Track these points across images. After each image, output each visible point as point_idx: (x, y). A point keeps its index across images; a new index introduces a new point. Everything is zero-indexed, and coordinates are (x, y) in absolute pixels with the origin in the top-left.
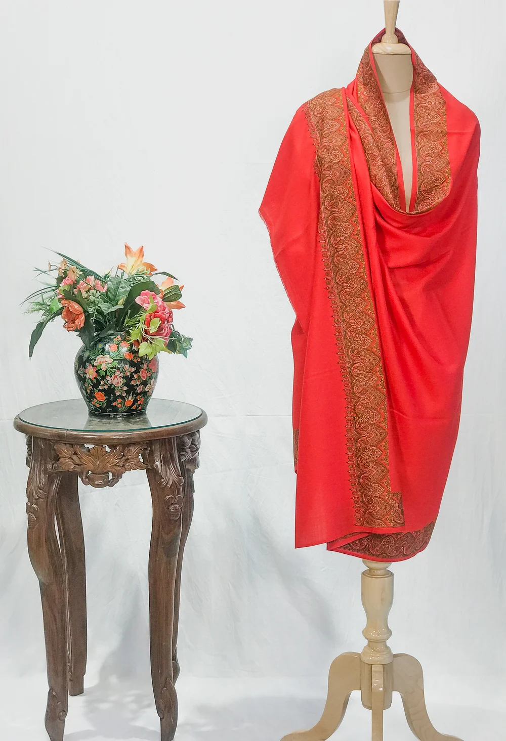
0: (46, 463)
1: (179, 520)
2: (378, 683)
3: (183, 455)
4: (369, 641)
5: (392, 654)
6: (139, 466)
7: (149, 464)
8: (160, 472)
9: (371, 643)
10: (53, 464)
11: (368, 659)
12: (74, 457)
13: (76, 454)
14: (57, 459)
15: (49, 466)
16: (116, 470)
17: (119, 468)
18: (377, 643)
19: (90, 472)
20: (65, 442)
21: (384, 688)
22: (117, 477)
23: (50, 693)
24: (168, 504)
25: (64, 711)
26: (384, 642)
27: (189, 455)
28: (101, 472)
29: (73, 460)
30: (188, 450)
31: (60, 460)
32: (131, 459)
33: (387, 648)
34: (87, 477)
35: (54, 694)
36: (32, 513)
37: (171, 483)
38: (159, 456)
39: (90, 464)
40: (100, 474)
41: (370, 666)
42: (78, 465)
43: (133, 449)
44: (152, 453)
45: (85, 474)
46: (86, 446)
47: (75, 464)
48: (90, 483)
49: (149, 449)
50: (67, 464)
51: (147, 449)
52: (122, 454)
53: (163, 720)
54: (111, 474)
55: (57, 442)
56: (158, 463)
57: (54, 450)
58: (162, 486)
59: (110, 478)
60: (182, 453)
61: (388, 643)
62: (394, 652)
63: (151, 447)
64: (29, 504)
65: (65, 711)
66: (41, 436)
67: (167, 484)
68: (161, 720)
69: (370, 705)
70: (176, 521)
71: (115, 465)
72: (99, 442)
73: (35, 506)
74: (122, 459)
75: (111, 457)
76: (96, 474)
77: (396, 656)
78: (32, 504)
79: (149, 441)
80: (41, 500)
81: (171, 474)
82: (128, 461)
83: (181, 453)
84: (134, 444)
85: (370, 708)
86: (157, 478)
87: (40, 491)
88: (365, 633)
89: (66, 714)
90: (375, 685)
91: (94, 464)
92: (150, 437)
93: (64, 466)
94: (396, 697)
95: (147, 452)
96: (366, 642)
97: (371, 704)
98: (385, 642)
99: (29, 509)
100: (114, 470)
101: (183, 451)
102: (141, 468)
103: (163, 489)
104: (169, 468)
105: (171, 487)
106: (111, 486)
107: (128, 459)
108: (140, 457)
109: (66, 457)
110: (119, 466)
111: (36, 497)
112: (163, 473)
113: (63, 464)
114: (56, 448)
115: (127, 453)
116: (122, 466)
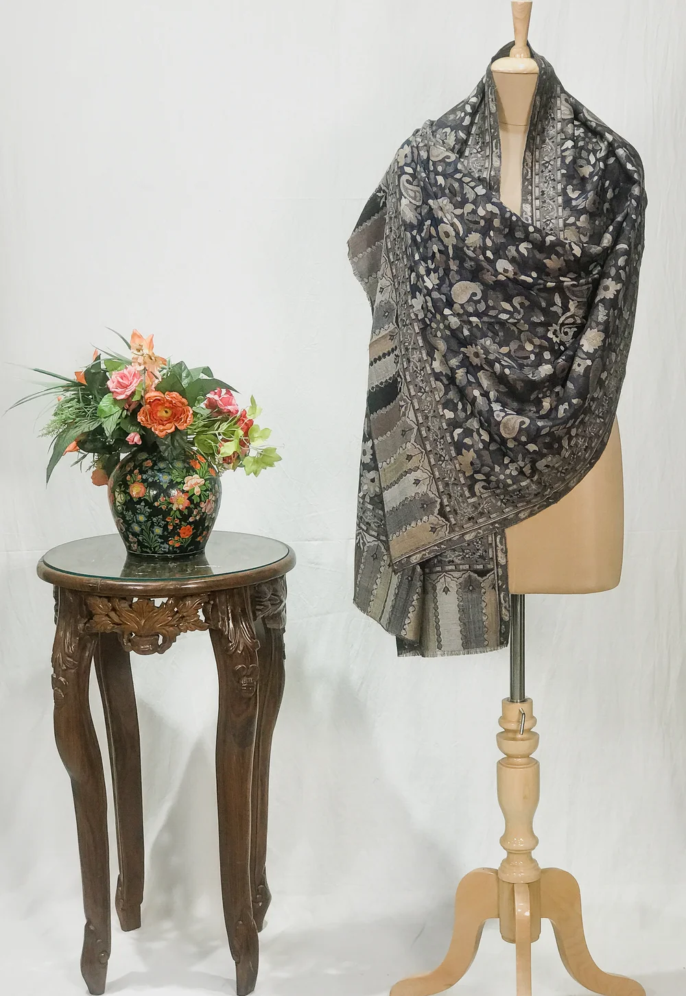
0: (77, 622)
1: (253, 699)
2: (523, 908)
3: (259, 610)
4: (509, 853)
5: (539, 868)
6: (199, 626)
7: (212, 622)
8: (226, 633)
9: (511, 855)
10: (85, 624)
11: (507, 877)
12: (113, 614)
14: (91, 616)
15: (81, 626)
16: (167, 631)
17: (171, 628)
18: (519, 854)
19: (134, 635)
20: (99, 595)
21: (531, 913)
22: (169, 640)
23: (87, 928)
24: (237, 675)
25: (105, 951)
26: (527, 853)
28: (147, 634)
29: (110, 617)
30: (268, 604)
31: (96, 618)
32: (188, 616)
33: (533, 861)
34: (129, 641)
35: (94, 928)
36: (59, 688)
37: (241, 648)
39: (133, 623)
40: (147, 636)
41: (512, 885)
42: (118, 624)
43: (191, 603)
44: (215, 607)
45: (126, 636)
47: (113, 623)
48: (135, 649)
49: (212, 602)
50: (104, 623)
51: (208, 603)
52: (176, 609)
53: (239, 965)
54: (161, 638)
55: (89, 594)
57: (86, 604)
58: (231, 653)
59: (160, 642)
61: (534, 854)
62: (542, 866)
63: (215, 601)
64: (55, 676)
65: (107, 952)
66: (69, 586)
67: (236, 649)
68: (237, 964)
69: (512, 938)
70: (250, 699)
71: (166, 625)
72: (147, 596)
73: (62, 679)
74: (175, 617)
75: (162, 614)
76: (141, 636)
77: (544, 871)
78: (59, 677)
79: (212, 591)
80: (69, 670)
81: (241, 637)
82: (185, 619)
83: (258, 607)
84: (192, 596)
85: (513, 941)
86: (223, 641)
87: (69, 659)
88: (503, 840)
89: (109, 955)
90: (519, 910)
91: (138, 623)
92: (211, 587)
93: (99, 626)
94: (546, 925)
95: (209, 608)
96: (504, 854)
97: (514, 936)
98: (530, 853)
99: (55, 684)
100: (165, 631)
101: (259, 605)
102: (202, 628)
103: (231, 656)
104: (240, 628)
105: (241, 652)
106: (162, 652)
107: (184, 617)
108: (200, 612)
109: (101, 614)
110: (172, 626)
111: (64, 667)
112: (230, 634)
113: (98, 623)
114: (88, 602)
115: (182, 608)
116: (176, 626)
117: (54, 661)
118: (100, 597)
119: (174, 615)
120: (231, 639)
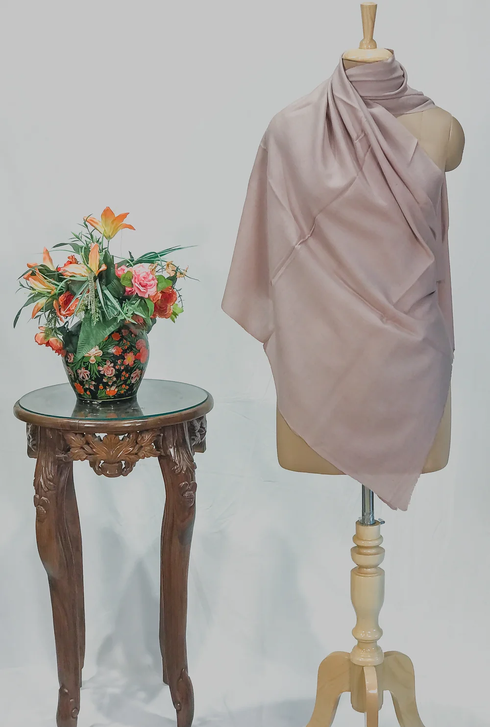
0: (55, 453)
1: (193, 507)
3: (194, 439)
6: (151, 454)
7: (162, 450)
8: (173, 458)
12: (87, 448)
13: (88, 443)
14: (67, 449)
16: (130, 458)
17: (133, 456)
19: (102, 462)
20: (77, 432)
22: (130, 466)
23: (61, 691)
24: (182, 491)
25: (77, 708)
27: (198, 440)
28: (114, 461)
29: (84, 449)
30: (198, 434)
31: (71, 450)
32: (145, 446)
34: (100, 467)
35: (66, 691)
36: (41, 506)
37: (185, 469)
38: (172, 442)
39: (102, 453)
40: (115, 463)
42: (90, 455)
43: (147, 437)
44: (164, 439)
45: (97, 464)
46: (97, 435)
47: (87, 454)
48: (104, 473)
49: (162, 435)
50: (79, 454)
53: (180, 712)
54: (123, 462)
55: (68, 431)
56: (172, 450)
57: (64, 440)
58: (176, 473)
59: (124, 466)
60: (192, 437)
63: (164, 433)
64: (38, 497)
65: (77, 709)
66: (50, 426)
67: (181, 471)
68: (178, 712)
70: (191, 508)
71: (129, 454)
74: (136, 448)
75: (125, 446)
76: (109, 463)
78: (40, 497)
79: (162, 427)
80: (50, 492)
82: (143, 449)
84: (147, 430)
86: (170, 464)
87: (50, 483)
89: (79, 711)
91: (107, 453)
93: (75, 456)
95: (161, 438)
99: (37, 503)
100: (128, 459)
101: (193, 435)
102: (154, 455)
103: (176, 476)
104: (182, 454)
105: (185, 473)
106: (125, 475)
107: (142, 447)
108: (153, 444)
109: (77, 447)
110: (133, 454)
111: (46, 489)
112: (176, 459)
113: (74, 454)
114: (66, 438)
115: (141, 440)
116: (136, 454)
117: (37, 485)
118: (76, 434)
119: (135, 446)
120: (177, 462)
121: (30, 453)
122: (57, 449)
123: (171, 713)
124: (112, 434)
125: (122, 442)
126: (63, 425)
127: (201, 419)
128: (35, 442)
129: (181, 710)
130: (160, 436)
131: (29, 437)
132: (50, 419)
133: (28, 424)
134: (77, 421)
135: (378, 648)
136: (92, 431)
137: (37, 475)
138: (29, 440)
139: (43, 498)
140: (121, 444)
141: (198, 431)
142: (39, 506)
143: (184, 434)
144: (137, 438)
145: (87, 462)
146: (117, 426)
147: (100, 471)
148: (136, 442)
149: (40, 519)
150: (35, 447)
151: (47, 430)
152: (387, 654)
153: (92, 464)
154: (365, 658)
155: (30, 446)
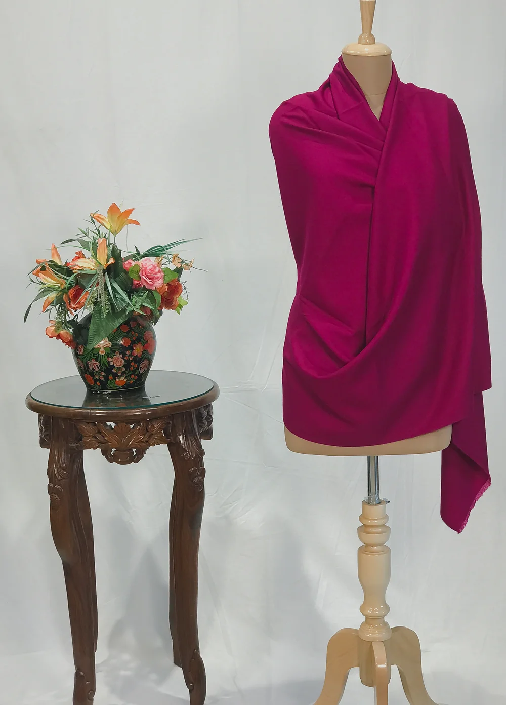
3: (201, 427)
6: (161, 441)
7: (172, 438)
8: (183, 445)
12: (99, 437)
13: (99, 432)
14: (79, 438)
16: (140, 446)
17: (144, 444)
19: (114, 450)
22: (141, 454)
23: (77, 674)
24: (191, 476)
25: (91, 690)
27: (206, 427)
28: (125, 449)
29: (96, 438)
30: (206, 422)
31: (83, 439)
32: (157, 433)
34: (111, 455)
35: (82, 674)
36: (55, 494)
37: (194, 455)
38: (181, 429)
39: (114, 441)
40: (125, 451)
42: (102, 443)
43: (157, 425)
44: (173, 426)
45: (109, 452)
46: (108, 423)
47: (99, 443)
48: (116, 461)
50: (91, 442)
53: (193, 692)
54: (134, 450)
55: (80, 421)
56: (181, 437)
57: (77, 429)
58: (186, 459)
59: (135, 454)
60: (201, 425)
63: (173, 421)
64: (52, 485)
65: (93, 691)
66: (63, 416)
67: (190, 457)
68: (191, 691)
71: (140, 441)
73: (58, 487)
74: (146, 435)
75: (136, 434)
76: (121, 451)
78: (54, 485)
79: (171, 415)
80: (64, 480)
81: (193, 447)
82: (153, 436)
84: (157, 419)
86: (180, 451)
87: (63, 471)
89: (94, 693)
91: (118, 441)
93: (87, 445)
95: (170, 425)
99: (51, 490)
100: (139, 446)
101: (201, 423)
102: (163, 443)
103: (187, 462)
104: (191, 440)
105: (195, 459)
106: (137, 462)
107: (152, 434)
108: (162, 432)
109: (90, 436)
110: (143, 442)
111: (60, 478)
112: (186, 446)
113: (86, 443)
114: (78, 427)
115: (150, 429)
116: (147, 442)
117: (50, 473)
118: (88, 423)
119: (145, 434)
120: (186, 448)
121: (43, 444)
122: (69, 438)
123: (184, 693)
124: (123, 422)
125: (133, 430)
126: (75, 415)
127: (209, 407)
128: (47, 433)
129: (193, 689)
130: (170, 423)
131: (42, 428)
132: (63, 409)
133: (40, 416)
134: (89, 411)
135: (386, 624)
136: (103, 420)
137: (50, 464)
138: (41, 430)
139: (56, 486)
140: (132, 432)
141: (206, 419)
142: (52, 494)
143: (192, 422)
144: (147, 425)
145: (99, 450)
146: (128, 414)
147: (111, 459)
148: (147, 430)
149: (54, 508)
150: (48, 437)
151: (60, 420)
152: (395, 629)
153: (104, 453)
154: (374, 634)
155: (43, 436)
